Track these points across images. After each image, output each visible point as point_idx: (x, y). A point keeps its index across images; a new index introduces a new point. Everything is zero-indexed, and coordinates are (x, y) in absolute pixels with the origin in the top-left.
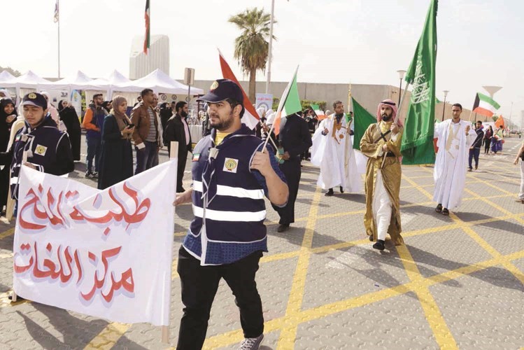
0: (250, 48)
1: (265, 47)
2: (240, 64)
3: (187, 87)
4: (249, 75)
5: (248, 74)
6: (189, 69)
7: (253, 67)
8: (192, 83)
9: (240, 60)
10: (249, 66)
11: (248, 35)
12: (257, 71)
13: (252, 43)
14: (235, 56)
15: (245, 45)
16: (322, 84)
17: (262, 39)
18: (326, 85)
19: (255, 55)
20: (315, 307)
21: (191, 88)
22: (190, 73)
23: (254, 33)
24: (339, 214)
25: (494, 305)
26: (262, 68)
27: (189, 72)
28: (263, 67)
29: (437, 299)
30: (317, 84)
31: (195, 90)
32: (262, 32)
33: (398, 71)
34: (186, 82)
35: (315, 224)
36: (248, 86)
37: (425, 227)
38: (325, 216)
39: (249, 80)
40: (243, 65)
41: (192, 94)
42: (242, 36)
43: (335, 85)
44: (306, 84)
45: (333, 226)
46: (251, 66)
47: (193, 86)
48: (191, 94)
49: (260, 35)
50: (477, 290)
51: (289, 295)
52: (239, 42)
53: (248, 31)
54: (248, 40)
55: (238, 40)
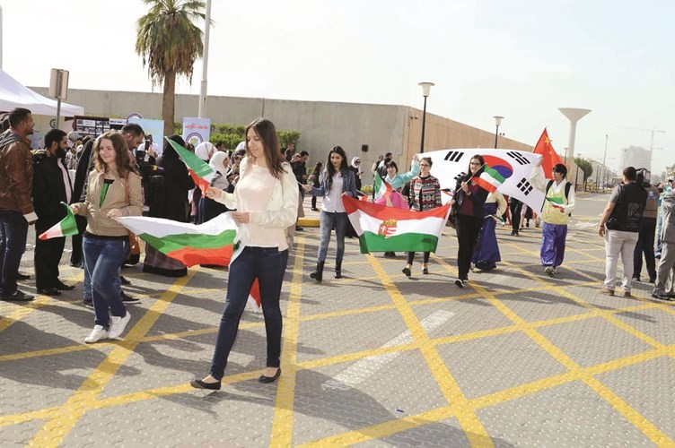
0: (164, 36)
1: (192, 35)
2: (147, 64)
3: (54, 103)
4: (163, 82)
5: (161, 81)
6: (58, 70)
7: (171, 69)
8: (63, 95)
9: (147, 57)
10: (164, 69)
11: (161, 13)
12: (177, 76)
13: (169, 27)
14: (138, 48)
15: (156, 30)
16: (291, 102)
17: (187, 20)
18: (297, 103)
19: (174, 48)
20: (313, 441)
21: (62, 104)
22: (61, 78)
23: (172, 11)
24: (334, 314)
25: (568, 431)
26: (186, 72)
27: (60, 76)
28: (188, 69)
29: (489, 426)
30: (284, 101)
31: (69, 109)
32: (187, 9)
33: (419, 84)
34: (53, 92)
35: (297, 329)
36: (161, 101)
37: (468, 331)
38: (312, 317)
39: (162, 92)
40: (151, 66)
41: (63, 114)
42: (150, 15)
43: (315, 103)
44: (263, 101)
45: (326, 331)
46: (168, 68)
47: (66, 100)
48: (61, 114)
49: (183, 14)
50: (545, 413)
51: (271, 427)
52: (144, 26)
53: (160, 5)
54: (161, 23)
55: (142, 21)
